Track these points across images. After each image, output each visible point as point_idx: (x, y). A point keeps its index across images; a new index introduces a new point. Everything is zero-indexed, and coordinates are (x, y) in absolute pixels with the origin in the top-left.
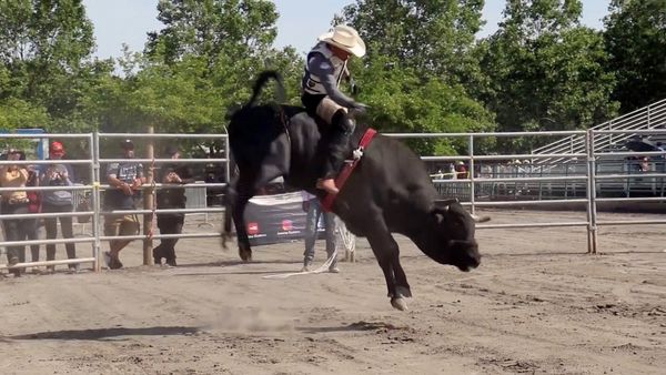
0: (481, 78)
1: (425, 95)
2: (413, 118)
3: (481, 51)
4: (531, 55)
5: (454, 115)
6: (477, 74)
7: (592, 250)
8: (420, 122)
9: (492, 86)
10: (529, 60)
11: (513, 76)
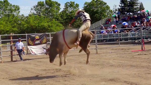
0: (61, 19)
1: (52, 23)
2: (50, 28)
3: (61, 14)
4: (70, 14)
5: (58, 27)
6: (60, 19)
7: (97, 53)
8: (51, 28)
9: (63, 21)
10: (70, 16)
11: (67, 18)
